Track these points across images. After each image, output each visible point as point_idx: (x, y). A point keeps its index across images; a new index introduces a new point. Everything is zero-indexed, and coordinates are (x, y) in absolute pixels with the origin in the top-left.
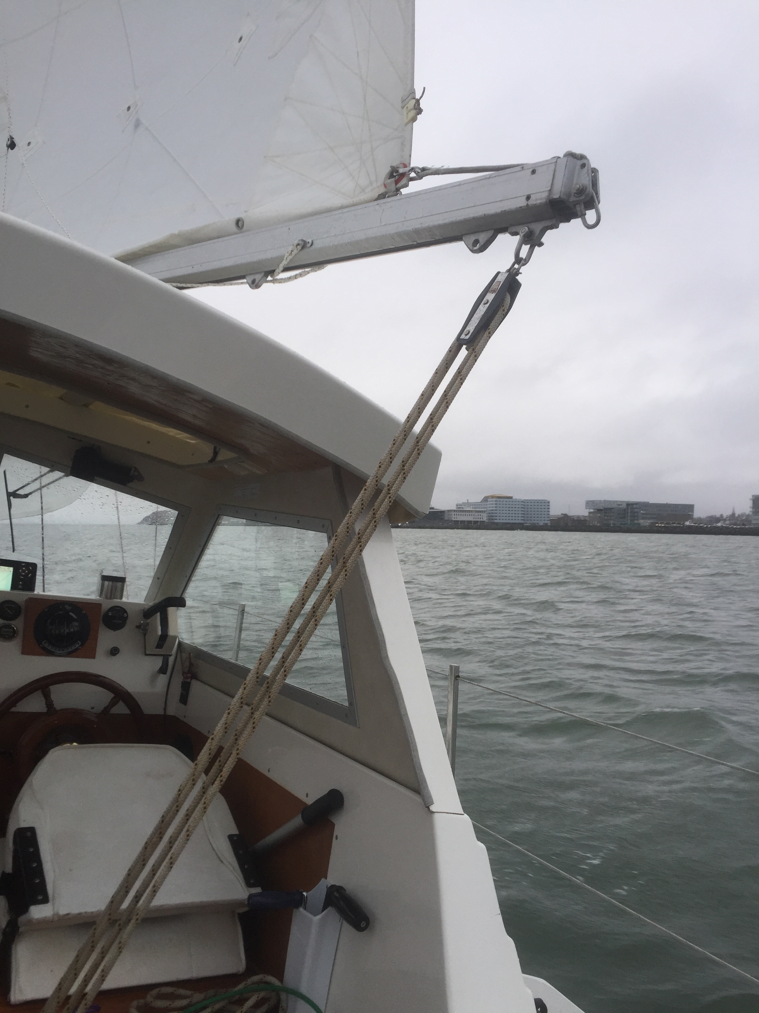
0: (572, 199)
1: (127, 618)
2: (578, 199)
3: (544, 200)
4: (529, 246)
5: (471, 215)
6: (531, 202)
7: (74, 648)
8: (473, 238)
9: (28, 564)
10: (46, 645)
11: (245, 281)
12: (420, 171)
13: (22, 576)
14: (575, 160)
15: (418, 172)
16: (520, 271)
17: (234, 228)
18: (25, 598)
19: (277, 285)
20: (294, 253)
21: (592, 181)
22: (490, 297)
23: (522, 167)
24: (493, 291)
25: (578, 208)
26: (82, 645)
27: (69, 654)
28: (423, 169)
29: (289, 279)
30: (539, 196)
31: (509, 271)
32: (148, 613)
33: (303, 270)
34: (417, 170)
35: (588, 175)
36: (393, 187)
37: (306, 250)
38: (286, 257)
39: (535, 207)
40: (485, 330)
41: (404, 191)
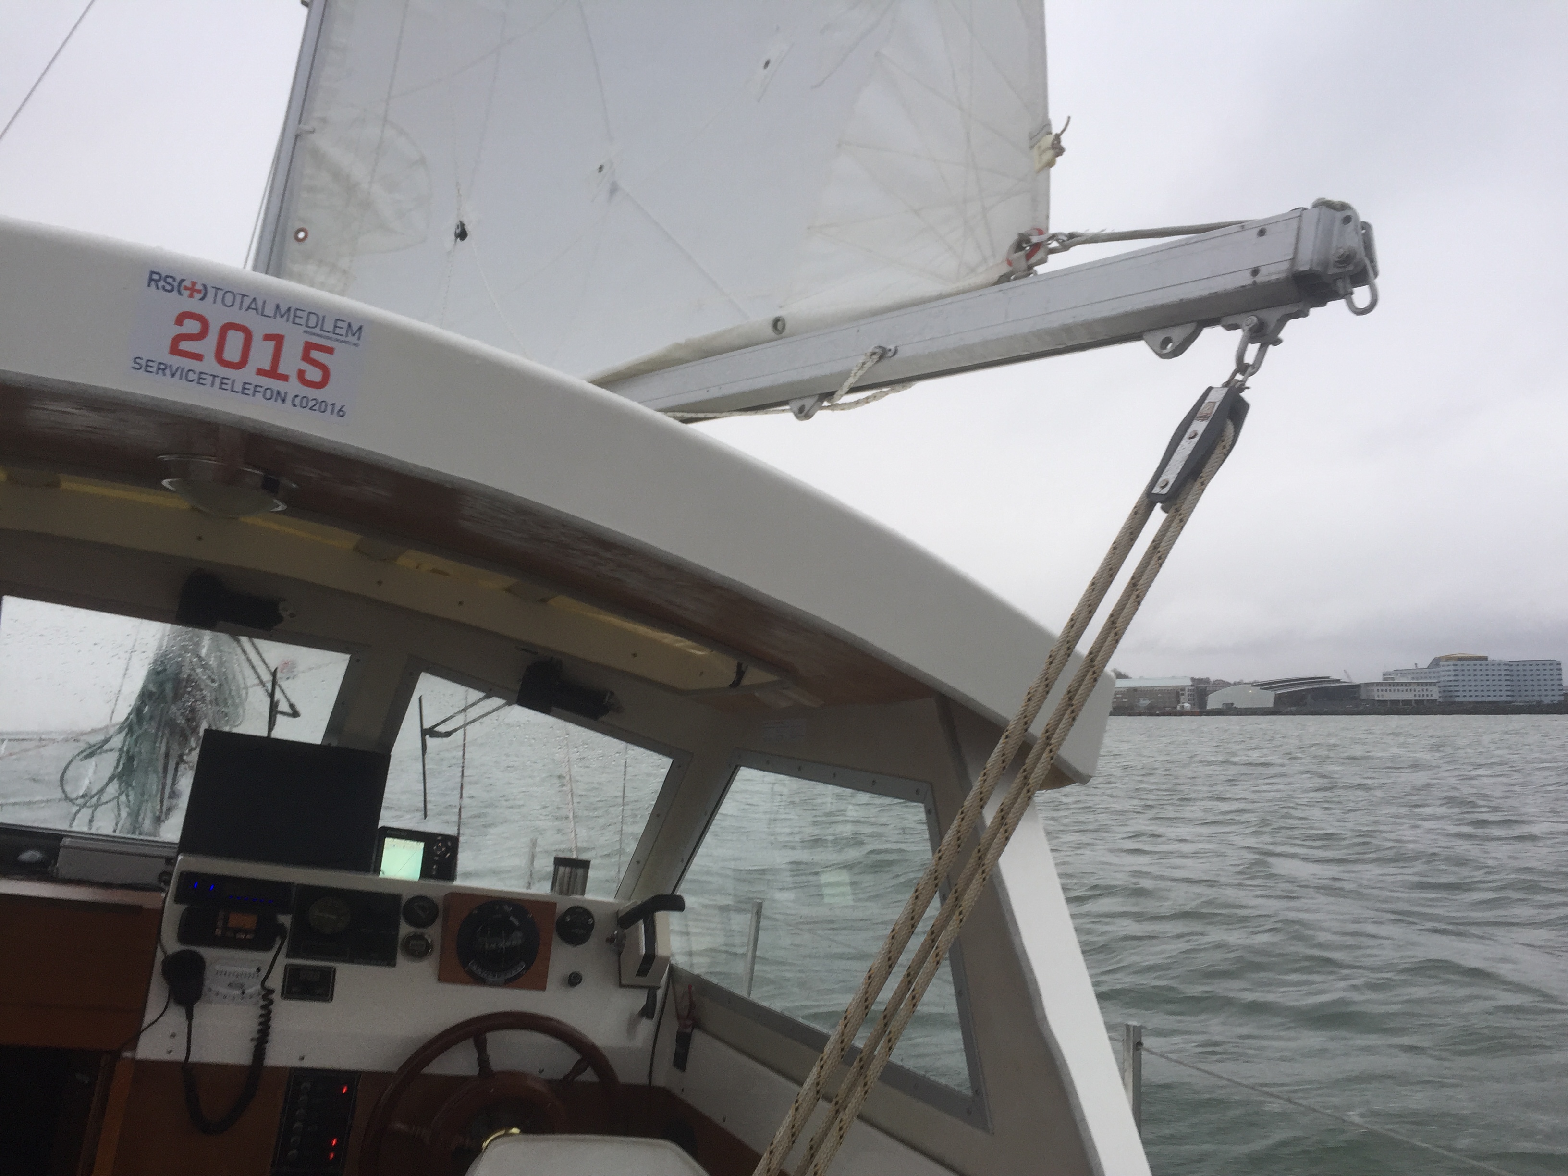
0: (1332, 271)
1: (593, 924)
2: (1340, 270)
3: (1282, 276)
4: (1257, 345)
5: (1159, 302)
6: (1260, 278)
7: (514, 973)
8: (1160, 336)
9: (446, 838)
10: (474, 968)
11: (787, 407)
12: (1065, 239)
13: (437, 855)
14: (1332, 211)
15: (1063, 241)
16: (1247, 384)
17: (769, 332)
18: (442, 894)
19: (838, 413)
20: (867, 366)
21: (1365, 242)
22: (1199, 427)
23: (1242, 225)
24: (1204, 418)
25: (1340, 284)
26: (527, 968)
27: (509, 983)
28: (1071, 236)
29: (857, 403)
30: (1273, 268)
31: (1226, 384)
32: (626, 920)
33: (879, 391)
34: (1060, 237)
35: (1357, 233)
36: (1023, 264)
37: (885, 362)
38: (853, 372)
39: (1268, 285)
40: (1195, 481)
41: (1040, 269)
